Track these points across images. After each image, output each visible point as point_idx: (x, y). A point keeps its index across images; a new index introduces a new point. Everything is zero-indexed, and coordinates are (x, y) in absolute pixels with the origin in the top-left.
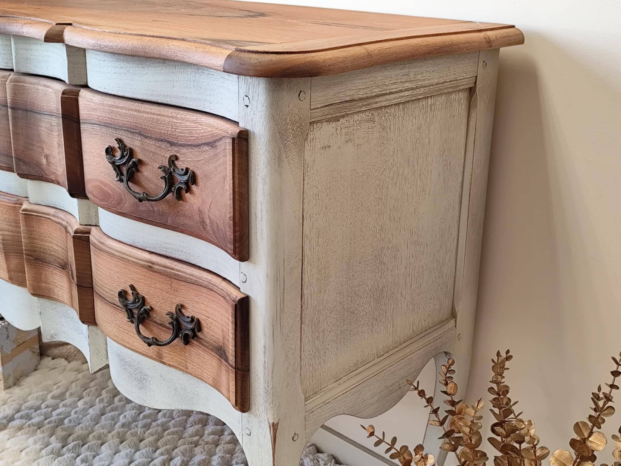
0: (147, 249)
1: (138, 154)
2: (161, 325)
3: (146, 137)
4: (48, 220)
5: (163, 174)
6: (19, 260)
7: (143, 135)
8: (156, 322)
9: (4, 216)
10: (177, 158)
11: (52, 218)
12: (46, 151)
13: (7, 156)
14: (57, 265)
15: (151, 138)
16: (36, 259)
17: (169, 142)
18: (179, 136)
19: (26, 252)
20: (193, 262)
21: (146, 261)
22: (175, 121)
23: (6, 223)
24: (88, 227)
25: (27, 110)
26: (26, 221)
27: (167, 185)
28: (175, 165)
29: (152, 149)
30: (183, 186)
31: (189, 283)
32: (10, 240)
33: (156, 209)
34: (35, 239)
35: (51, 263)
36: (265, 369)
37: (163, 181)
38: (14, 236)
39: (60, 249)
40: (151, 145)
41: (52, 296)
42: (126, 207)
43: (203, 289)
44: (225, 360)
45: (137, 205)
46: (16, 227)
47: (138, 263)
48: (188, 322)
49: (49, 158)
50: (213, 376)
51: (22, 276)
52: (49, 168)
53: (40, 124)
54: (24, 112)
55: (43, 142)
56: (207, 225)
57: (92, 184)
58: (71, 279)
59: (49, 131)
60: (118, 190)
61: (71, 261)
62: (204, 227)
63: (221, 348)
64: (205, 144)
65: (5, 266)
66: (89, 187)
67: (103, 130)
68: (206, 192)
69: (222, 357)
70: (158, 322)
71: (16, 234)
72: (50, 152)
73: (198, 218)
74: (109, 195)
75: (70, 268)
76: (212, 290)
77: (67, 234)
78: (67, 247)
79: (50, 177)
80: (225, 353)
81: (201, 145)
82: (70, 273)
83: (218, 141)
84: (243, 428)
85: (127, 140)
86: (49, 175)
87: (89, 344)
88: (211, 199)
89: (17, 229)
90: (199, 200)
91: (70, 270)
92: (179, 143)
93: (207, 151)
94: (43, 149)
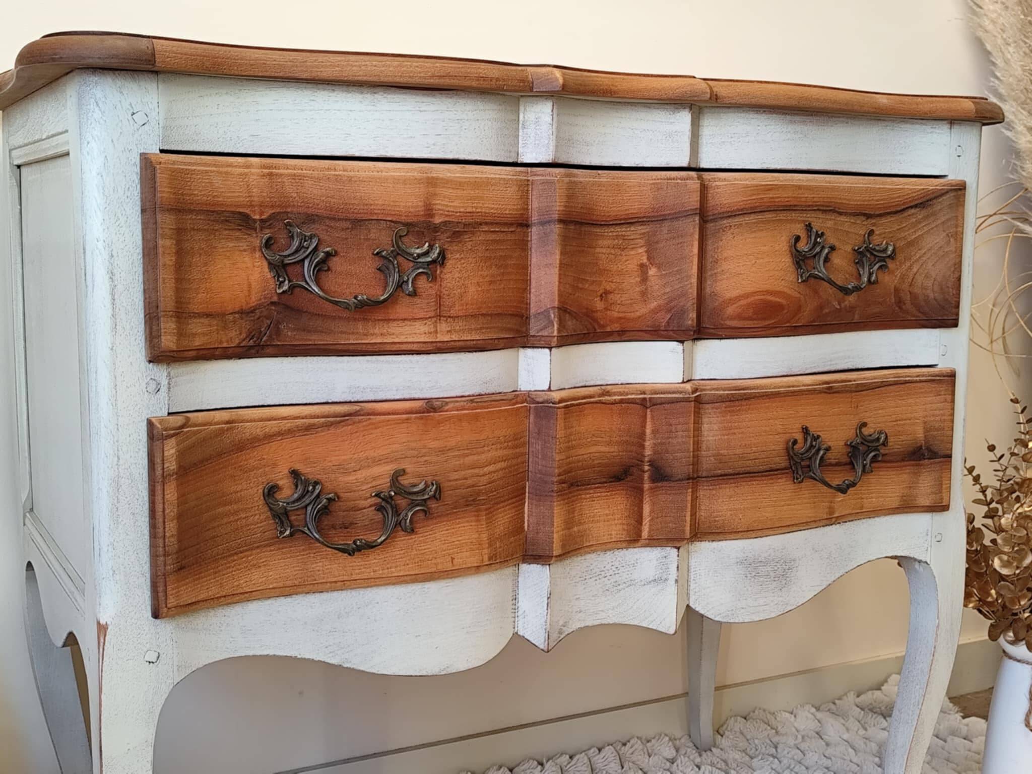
2: (838, 464)
3: (841, 214)
6: (513, 511)
8: (831, 465)
11: (603, 399)
13: (517, 315)
14: (605, 480)
15: (846, 214)
16: (572, 485)
17: (864, 215)
18: (877, 205)
21: (820, 384)
23: (499, 446)
24: (691, 382)
25: (582, 224)
26: (565, 419)
31: (874, 388)
35: (592, 481)
38: (510, 466)
39: (616, 448)
40: (847, 223)
42: (805, 317)
43: (891, 387)
44: (929, 459)
45: (821, 307)
46: (515, 447)
47: (815, 390)
48: (872, 441)
49: (611, 296)
50: (901, 494)
51: (515, 540)
52: (609, 312)
53: (600, 242)
54: (578, 227)
55: (602, 272)
56: (905, 304)
57: (743, 302)
58: (646, 486)
59: (618, 252)
60: (798, 295)
61: (655, 452)
62: (900, 308)
63: (921, 447)
64: (911, 207)
65: (485, 537)
66: (730, 310)
67: (782, 216)
68: (908, 264)
69: (921, 457)
70: (833, 461)
71: (514, 462)
72: (613, 286)
73: (893, 300)
74: (780, 307)
75: (646, 468)
76: (906, 382)
77: (648, 410)
78: (643, 434)
79: (608, 329)
80: (929, 449)
81: (904, 210)
82: (646, 476)
83: (936, 198)
84: (934, 537)
85: (819, 223)
86: (607, 325)
87: (676, 581)
88: (915, 270)
89: (518, 450)
90: (896, 276)
91: (644, 472)
92: (877, 212)
93: (913, 214)
94: (600, 283)
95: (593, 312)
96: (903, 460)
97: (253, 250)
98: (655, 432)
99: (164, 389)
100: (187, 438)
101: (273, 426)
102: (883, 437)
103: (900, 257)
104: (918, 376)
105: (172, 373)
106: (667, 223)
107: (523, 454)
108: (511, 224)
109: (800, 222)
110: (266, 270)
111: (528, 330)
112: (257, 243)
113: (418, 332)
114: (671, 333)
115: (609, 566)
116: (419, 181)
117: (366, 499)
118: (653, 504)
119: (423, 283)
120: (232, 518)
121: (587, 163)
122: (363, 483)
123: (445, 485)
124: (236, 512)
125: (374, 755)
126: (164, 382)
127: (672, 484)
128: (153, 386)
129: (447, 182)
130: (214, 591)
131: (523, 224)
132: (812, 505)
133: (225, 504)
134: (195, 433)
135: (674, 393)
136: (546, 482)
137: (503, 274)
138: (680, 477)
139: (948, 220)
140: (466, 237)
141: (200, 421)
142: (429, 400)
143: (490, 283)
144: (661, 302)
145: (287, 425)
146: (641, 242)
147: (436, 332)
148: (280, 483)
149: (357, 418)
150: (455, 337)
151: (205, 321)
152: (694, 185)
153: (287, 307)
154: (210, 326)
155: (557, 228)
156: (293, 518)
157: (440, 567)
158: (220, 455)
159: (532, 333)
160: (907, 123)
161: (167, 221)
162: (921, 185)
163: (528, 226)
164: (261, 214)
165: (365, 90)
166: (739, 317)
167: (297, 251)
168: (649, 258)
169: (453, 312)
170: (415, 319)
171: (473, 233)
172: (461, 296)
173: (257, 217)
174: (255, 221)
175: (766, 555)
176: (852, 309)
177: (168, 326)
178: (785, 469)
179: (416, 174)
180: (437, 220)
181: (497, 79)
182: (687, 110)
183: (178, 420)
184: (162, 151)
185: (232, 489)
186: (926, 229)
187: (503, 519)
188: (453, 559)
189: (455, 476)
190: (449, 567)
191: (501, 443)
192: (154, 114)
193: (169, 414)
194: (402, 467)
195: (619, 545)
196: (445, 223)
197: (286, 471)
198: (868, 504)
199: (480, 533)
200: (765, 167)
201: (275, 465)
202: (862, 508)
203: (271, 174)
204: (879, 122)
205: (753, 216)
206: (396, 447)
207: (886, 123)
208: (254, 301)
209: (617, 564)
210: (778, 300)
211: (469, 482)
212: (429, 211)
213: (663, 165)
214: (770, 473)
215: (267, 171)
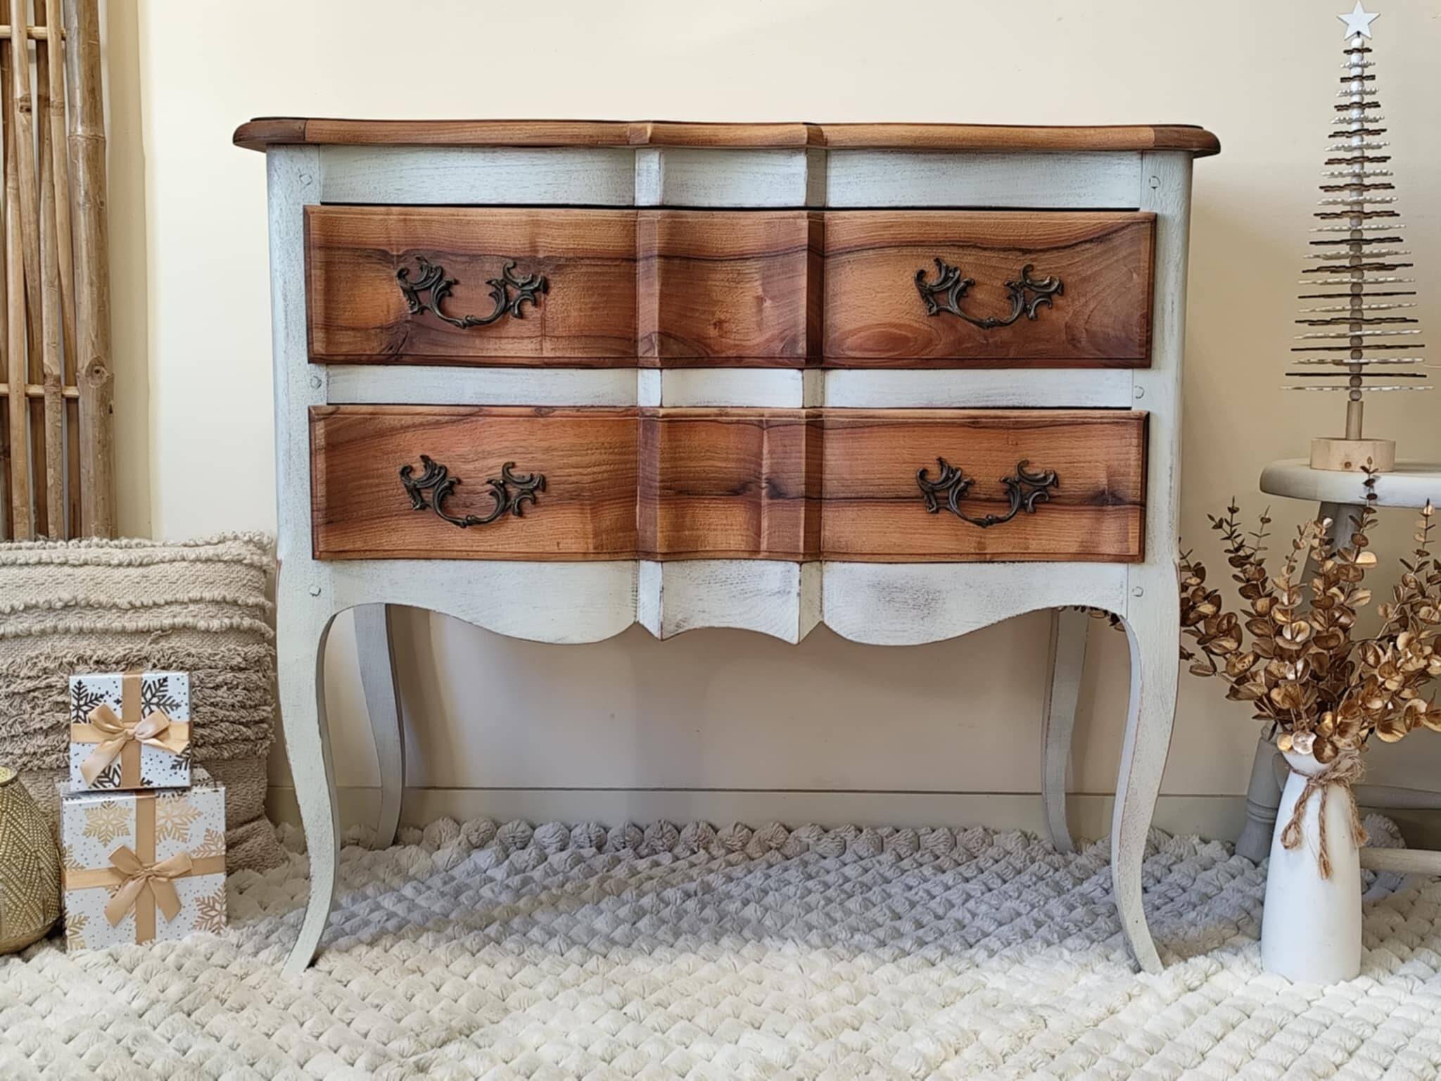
0: (953, 406)
1: (968, 274)
2: (987, 500)
3: (985, 249)
6: (624, 509)
7: (980, 248)
9: (601, 439)
10: (1033, 268)
11: (719, 419)
13: (624, 339)
15: (992, 249)
16: (680, 492)
17: (1020, 250)
18: (1039, 240)
19: (664, 484)
21: (963, 418)
23: (603, 451)
24: (815, 409)
25: (688, 259)
26: (669, 432)
27: (1021, 303)
28: (1031, 277)
29: (994, 263)
32: (604, 480)
35: (708, 492)
36: (1170, 497)
38: (617, 470)
39: (733, 465)
40: (993, 258)
42: (939, 349)
43: (1065, 428)
44: (1114, 505)
45: (960, 341)
46: (624, 454)
47: (954, 423)
48: (1038, 481)
49: (726, 325)
50: (1080, 540)
51: (625, 536)
52: (724, 340)
53: (711, 276)
54: (684, 262)
55: (715, 303)
56: (1080, 342)
57: (862, 334)
58: (765, 501)
59: (733, 285)
60: (926, 328)
61: (773, 472)
62: (1074, 346)
63: (1103, 492)
64: (1086, 242)
65: (589, 527)
66: (850, 341)
67: (905, 251)
68: (1083, 300)
69: (1105, 503)
70: (983, 497)
71: (622, 466)
72: (728, 316)
73: (1064, 337)
74: (907, 339)
75: (764, 485)
76: (1084, 423)
77: (765, 432)
78: (761, 453)
79: (724, 355)
80: (1113, 494)
81: (1076, 244)
82: (764, 492)
83: (1116, 231)
84: (1130, 590)
85: (950, 258)
86: (723, 351)
87: (799, 594)
88: (1092, 307)
89: (626, 457)
90: (1067, 313)
91: (762, 488)
92: (1039, 248)
93: (1088, 249)
94: (713, 314)
95: (706, 338)
96: (1081, 504)
97: (391, 279)
98: (771, 452)
99: (324, 385)
100: (335, 423)
101: (408, 420)
102: (1052, 477)
103: (1072, 293)
104: (1102, 418)
105: (331, 373)
106: (780, 259)
107: (631, 461)
108: (616, 259)
109: (929, 257)
110: (402, 294)
111: (636, 352)
112: (395, 273)
113: (526, 349)
114: (786, 361)
115: (735, 575)
116: (527, 223)
117: (483, 485)
118: (770, 519)
119: (529, 308)
120: (374, 490)
121: (706, 205)
122: (481, 471)
123: (550, 479)
124: (377, 485)
125: (686, 790)
126: (324, 379)
127: (787, 502)
128: (315, 382)
129: (549, 224)
130: (359, 545)
131: (631, 258)
132: (954, 538)
133: (367, 478)
134: (343, 419)
135: (790, 416)
136: (651, 487)
137: (606, 302)
138: (794, 495)
139: (1130, 254)
140: (569, 270)
141: (347, 411)
142: (539, 408)
143: (593, 309)
144: (776, 332)
145: (418, 420)
146: (757, 276)
147: (542, 349)
148: (414, 466)
149: (474, 419)
150: (558, 354)
151: (351, 333)
152: (804, 223)
153: (419, 325)
154: (355, 337)
155: (656, 263)
156: (424, 495)
157: (547, 549)
158: (363, 438)
159: (640, 354)
160: (1087, 155)
161: (317, 255)
162: (1099, 219)
163: (635, 260)
164: (398, 250)
165: (486, 150)
166: (860, 348)
167: (425, 280)
168: (764, 290)
169: (556, 333)
170: (522, 338)
171: (575, 266)
172: (564, 319)
173: (395, 253)
174: (393, 256)
175: (903, 582)
176: (1005, 345)
177: (319, 335)
178: (916, 497)
179: (524, 218)
180: (541, 255)
181: (591, 136)
182: (803, 153)
183: (331, 409)
184: (323, 204)
185: (375, 466)
186: (1104, 264)
187: (610, 516)
188: (558, 543)
189: (558, 472)
190: (555, 549)
191: (605, 448)
192: (316, 176)
193: (328, 404)
194: (510, 460)
195: (741, 555)
196: (548, 258)
197: (418, 457)
198: (1034, 546)
199: (584, 524)
200: (893, 204)
201: (410, 451)
202: (1027, 548)
203: (405, 220)
204: (1050, 156)
205: (871, 252)
206: (507, 444)
207: (1060, 156)
208: (392, 319)
209: (743, 573)
210: (903, 333)
211: (573, 479)
212: (534, 248)
213: (783, 205)
214: (898, 500)
215: (402, 217)
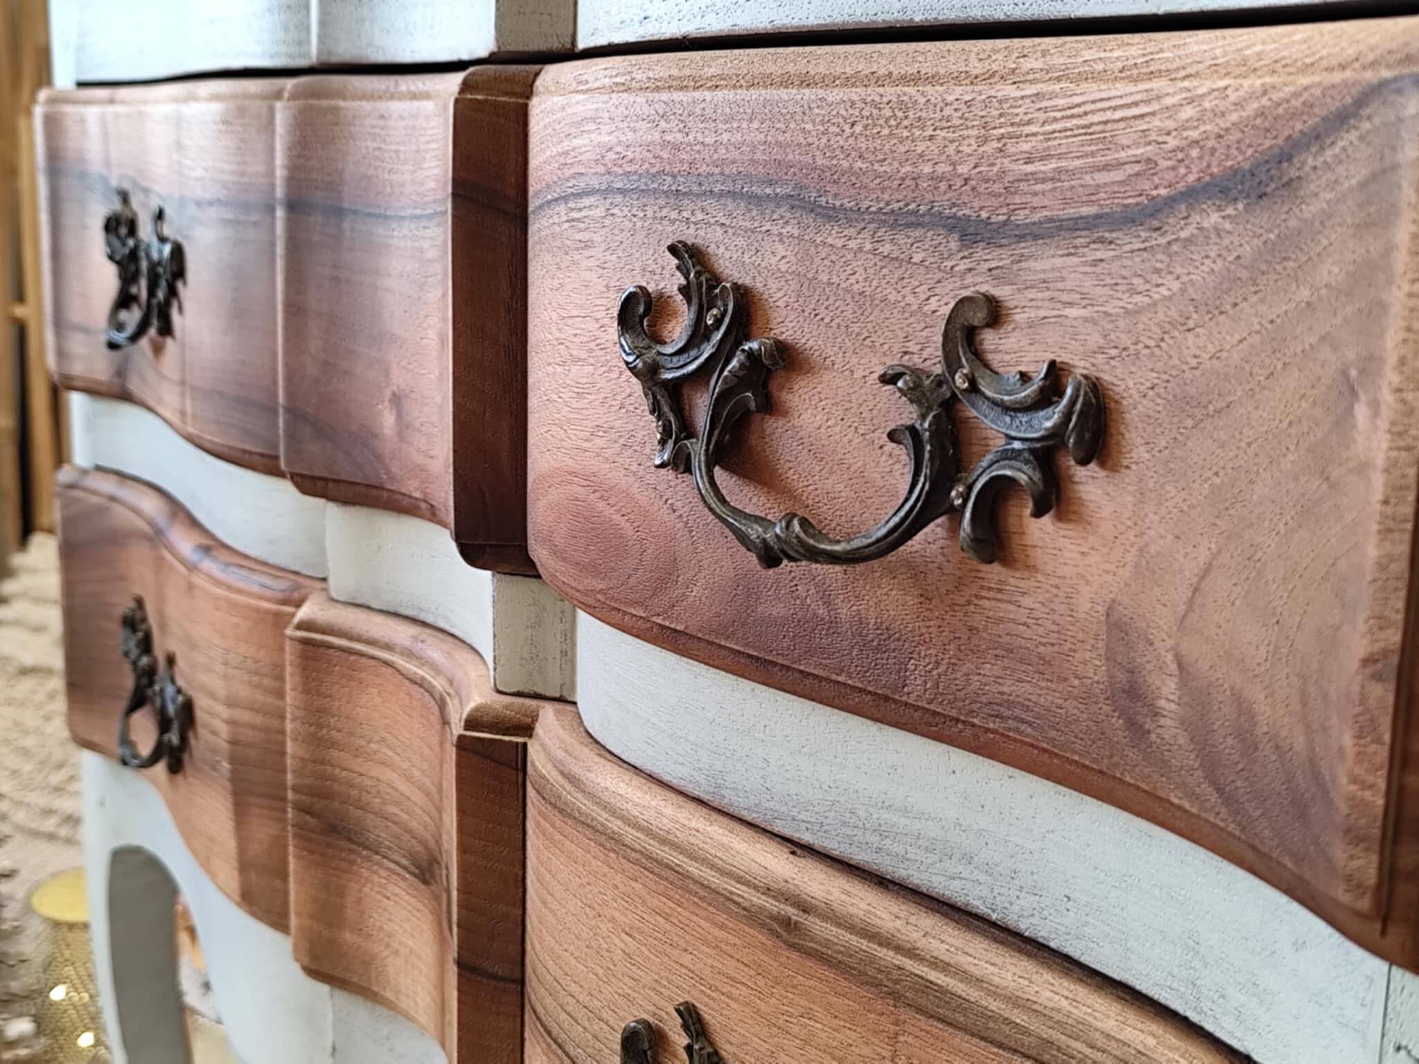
0: (778, 827)
1: (776, 316)
3: (831, 215)
4: (385, 670)
5: (908, 414)
6: (272, 825)
7: (813, 208)
9: (243, 648)
10: (995, 313)
11: (401, 662)
12: (399, 379)
13: (271, 410)
14: (404, 862)
17: (955, 225)
18: (1026, 178)
19: (297, 797)
20: (1025, 926)
21: (768, 891)
22: (1009, 91)
23: (247, 677)
24: (528, 702)
26: (304, 669)
27: (925, 470)
28: (978, 356)
29: (858, 276)
30: (1023, 474)
31: (1000, 1046)
33: (844, 612)
34: (333, 744)
37: (902, 455)
38: (264, 729)
41: (375, 989)
46: (278, 694)
52: (403, 446)
55: (391, 339)
56: (1153, 713)
62: (1133, 725)
65: (235, 844)
71: (277, 724)
72: (409, 380)
73: (1102, 673)
85: (737, 248)
90: (1120, 554)
94: (386, 370)
101: (132, 522)
103: (1140, 451)
133: (106, 618)
145: (137, 523)
147: (185, 413)
149: (159, 543)
150: (197, 429)
151: (84, 337)
154: (87, 345)
158: (101, 542)
169: (194, 381)
170: (173, 382)
183: (74, 477)
184: (82, 85)
188: (208, 857)
191: (249, 671)
194: (172, 647)
